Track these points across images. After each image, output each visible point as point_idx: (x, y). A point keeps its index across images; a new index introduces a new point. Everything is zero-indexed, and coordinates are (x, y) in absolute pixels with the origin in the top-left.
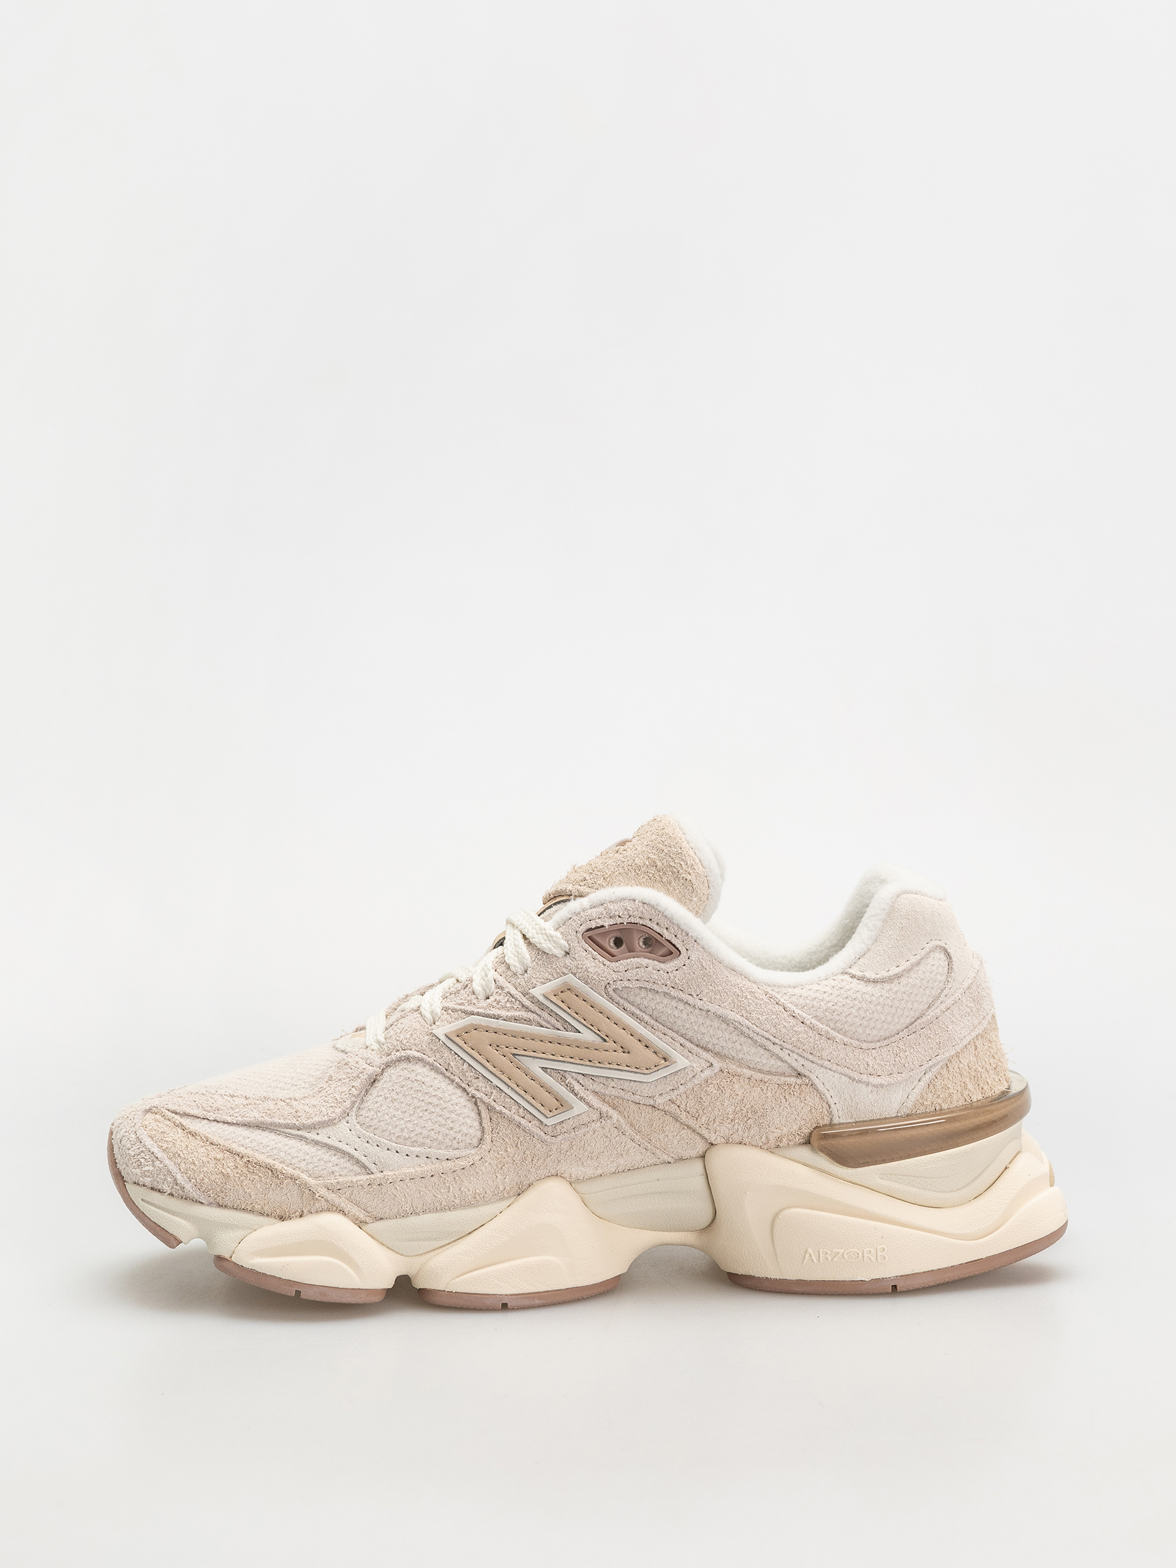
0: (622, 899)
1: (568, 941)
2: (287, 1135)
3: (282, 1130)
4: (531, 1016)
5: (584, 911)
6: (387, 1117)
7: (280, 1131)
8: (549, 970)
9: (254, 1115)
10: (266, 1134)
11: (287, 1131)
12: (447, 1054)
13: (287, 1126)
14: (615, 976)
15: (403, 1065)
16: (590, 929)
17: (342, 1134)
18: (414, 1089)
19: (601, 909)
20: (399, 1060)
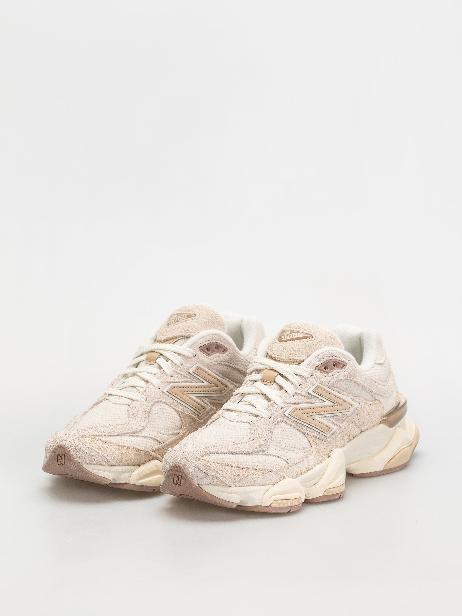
0: (209, 335)
1: (195, 352)
2: (132, 436)
3: (130, 434)
4: (189, 380)
5: (197, 340)
6: (160, 423)
7: (129, 435)
8: (190, 363)
9: (120, 431)
10: (125, 437)
11: (132, 434)
12: (168, 398)
13: (131, 433)
14: (211, 361)
15: (157, 404)
16: (200, 347)
17: (148, 432)
18: (163, 412)
19: (203, 339)
20: (155, 403)
